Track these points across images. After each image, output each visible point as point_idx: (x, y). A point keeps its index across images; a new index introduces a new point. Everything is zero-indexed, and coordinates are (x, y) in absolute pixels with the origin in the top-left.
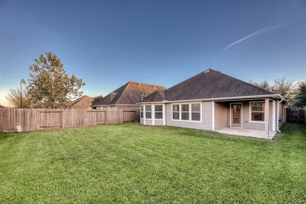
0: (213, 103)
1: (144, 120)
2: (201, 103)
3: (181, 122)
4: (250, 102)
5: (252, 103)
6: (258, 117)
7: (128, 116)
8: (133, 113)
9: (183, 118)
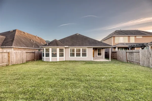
0: (92, 48)
1: (45, 58)
2: (87, 48)
3: (75, 58)
4: (97, 49)
5: (98, 49)
6: (99, 54)
7: (29, 56)
8: (33, 54)
9: (77, 56)
